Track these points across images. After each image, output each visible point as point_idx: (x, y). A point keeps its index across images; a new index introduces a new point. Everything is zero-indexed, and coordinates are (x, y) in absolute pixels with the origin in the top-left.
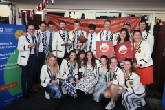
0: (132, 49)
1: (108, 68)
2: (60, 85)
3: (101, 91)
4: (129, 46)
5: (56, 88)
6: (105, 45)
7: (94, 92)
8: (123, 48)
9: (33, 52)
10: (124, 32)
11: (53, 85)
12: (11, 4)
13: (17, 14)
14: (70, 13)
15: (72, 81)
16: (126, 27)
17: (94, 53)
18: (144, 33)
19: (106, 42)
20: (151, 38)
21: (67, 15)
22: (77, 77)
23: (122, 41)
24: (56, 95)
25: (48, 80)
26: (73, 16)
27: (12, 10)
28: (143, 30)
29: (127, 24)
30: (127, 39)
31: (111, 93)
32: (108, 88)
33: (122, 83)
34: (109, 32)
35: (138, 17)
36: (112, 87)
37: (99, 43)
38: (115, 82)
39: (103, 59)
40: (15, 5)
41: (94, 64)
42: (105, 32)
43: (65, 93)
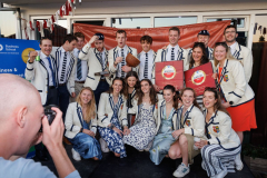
0: (214, 76)
4: (209, 71)
6: (170, 69)
8: (199, 74)
10: (198, 49)
11: (85, 136)
12: (18, 10)
19: (171, 63)
23: (197, 65)
24: (90, 153)
25: (78, 128)
27: (20, 19)
30: (205, 59)
38: (187, 130)
39: (167, 92)
40: (24, 12)
41: (154, 101)
42: (170, 47)
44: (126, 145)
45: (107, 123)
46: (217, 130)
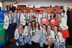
0: (57, 21)
1: (46, 30)
2: (24, 38)
3: (44, 41)
4: (56, 20)
5: (22, 40)
7: (40, 42)
8: (53, 21)
9: (11, 23)
11: (20, 39)
12: (3, 2)
13: (5, 6)
14: (29, 5)
15: (29, 37)
16: (54, 11)
17: (40, 23)
18: (62, 14)
19: (45, 18)
20: (66, 16)
21: (27, 6)
22: (32, 35)
23: (52, 18)
25: (18, 36)
26: (30, 7)
27: (3, 4)
28: (62, 13)
29: (54, 10)
31: (48, 42)
32: (47, 40)
33: (53, 37)
34: (46, 14)
35: (59, 7)
36: (49, 39)
37: (41, 19)
38: (50, 37)
39: (44, 26)
41: (39, 29)
42: (44, 13)
43: (26, 43)
44: (32, 41)
45: (26, 35)
46: (58, 37)
